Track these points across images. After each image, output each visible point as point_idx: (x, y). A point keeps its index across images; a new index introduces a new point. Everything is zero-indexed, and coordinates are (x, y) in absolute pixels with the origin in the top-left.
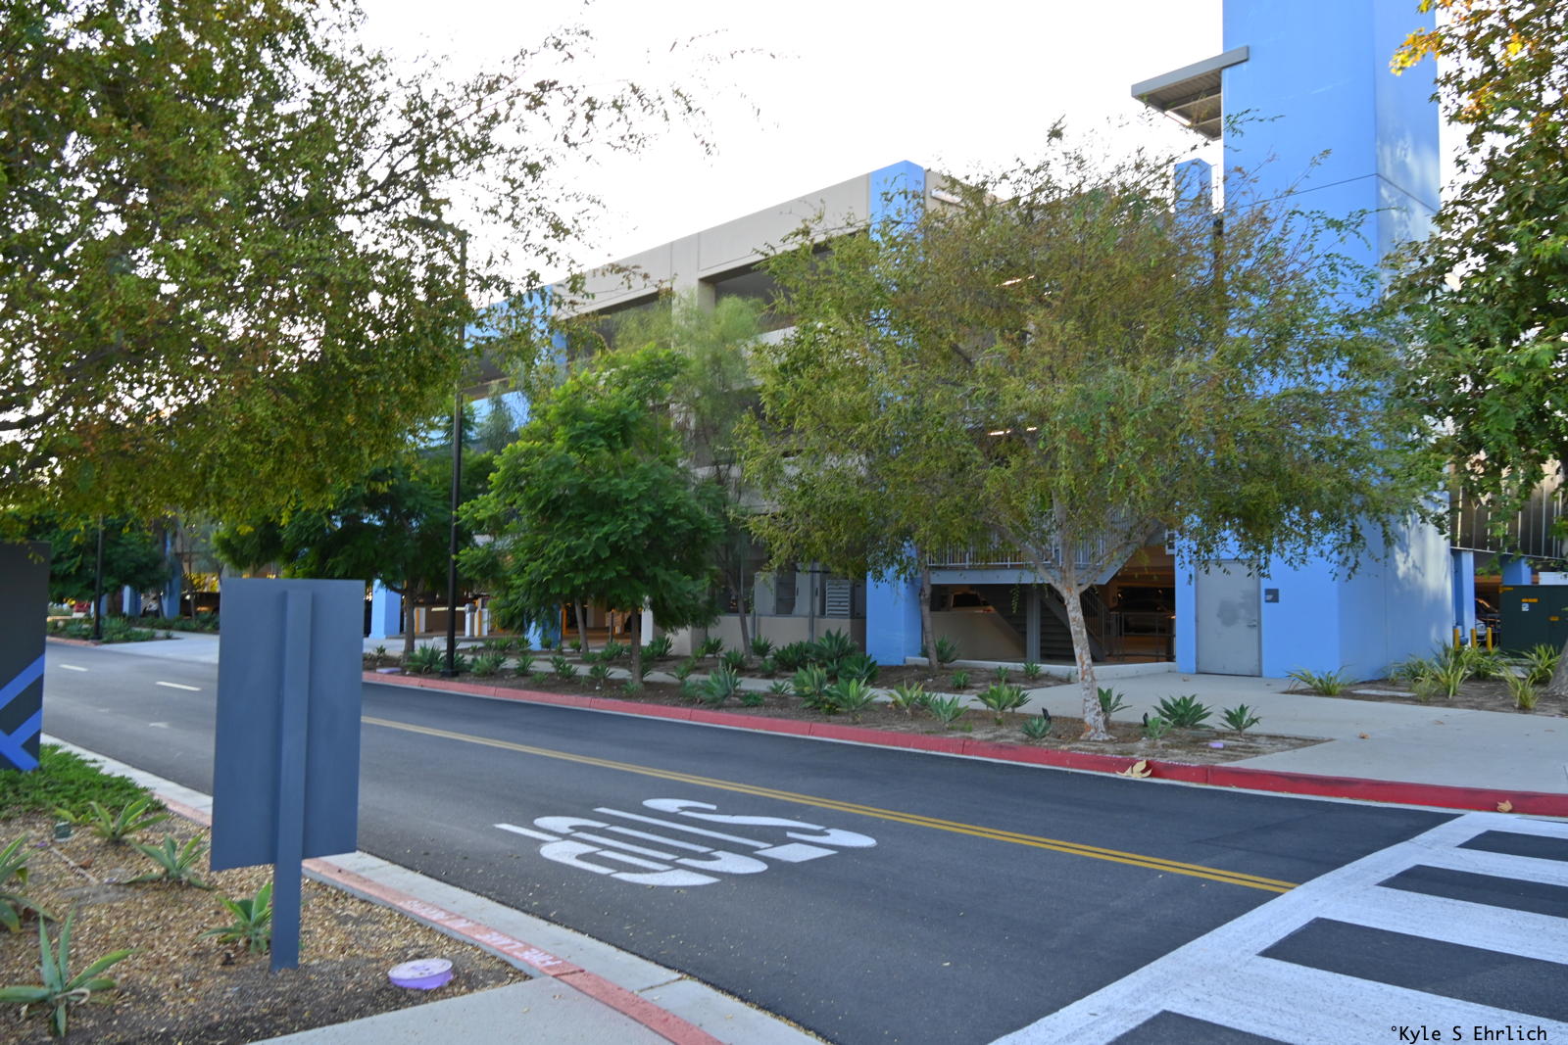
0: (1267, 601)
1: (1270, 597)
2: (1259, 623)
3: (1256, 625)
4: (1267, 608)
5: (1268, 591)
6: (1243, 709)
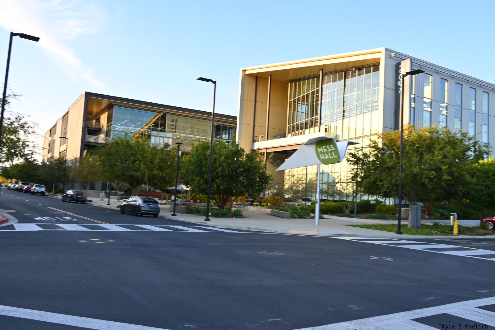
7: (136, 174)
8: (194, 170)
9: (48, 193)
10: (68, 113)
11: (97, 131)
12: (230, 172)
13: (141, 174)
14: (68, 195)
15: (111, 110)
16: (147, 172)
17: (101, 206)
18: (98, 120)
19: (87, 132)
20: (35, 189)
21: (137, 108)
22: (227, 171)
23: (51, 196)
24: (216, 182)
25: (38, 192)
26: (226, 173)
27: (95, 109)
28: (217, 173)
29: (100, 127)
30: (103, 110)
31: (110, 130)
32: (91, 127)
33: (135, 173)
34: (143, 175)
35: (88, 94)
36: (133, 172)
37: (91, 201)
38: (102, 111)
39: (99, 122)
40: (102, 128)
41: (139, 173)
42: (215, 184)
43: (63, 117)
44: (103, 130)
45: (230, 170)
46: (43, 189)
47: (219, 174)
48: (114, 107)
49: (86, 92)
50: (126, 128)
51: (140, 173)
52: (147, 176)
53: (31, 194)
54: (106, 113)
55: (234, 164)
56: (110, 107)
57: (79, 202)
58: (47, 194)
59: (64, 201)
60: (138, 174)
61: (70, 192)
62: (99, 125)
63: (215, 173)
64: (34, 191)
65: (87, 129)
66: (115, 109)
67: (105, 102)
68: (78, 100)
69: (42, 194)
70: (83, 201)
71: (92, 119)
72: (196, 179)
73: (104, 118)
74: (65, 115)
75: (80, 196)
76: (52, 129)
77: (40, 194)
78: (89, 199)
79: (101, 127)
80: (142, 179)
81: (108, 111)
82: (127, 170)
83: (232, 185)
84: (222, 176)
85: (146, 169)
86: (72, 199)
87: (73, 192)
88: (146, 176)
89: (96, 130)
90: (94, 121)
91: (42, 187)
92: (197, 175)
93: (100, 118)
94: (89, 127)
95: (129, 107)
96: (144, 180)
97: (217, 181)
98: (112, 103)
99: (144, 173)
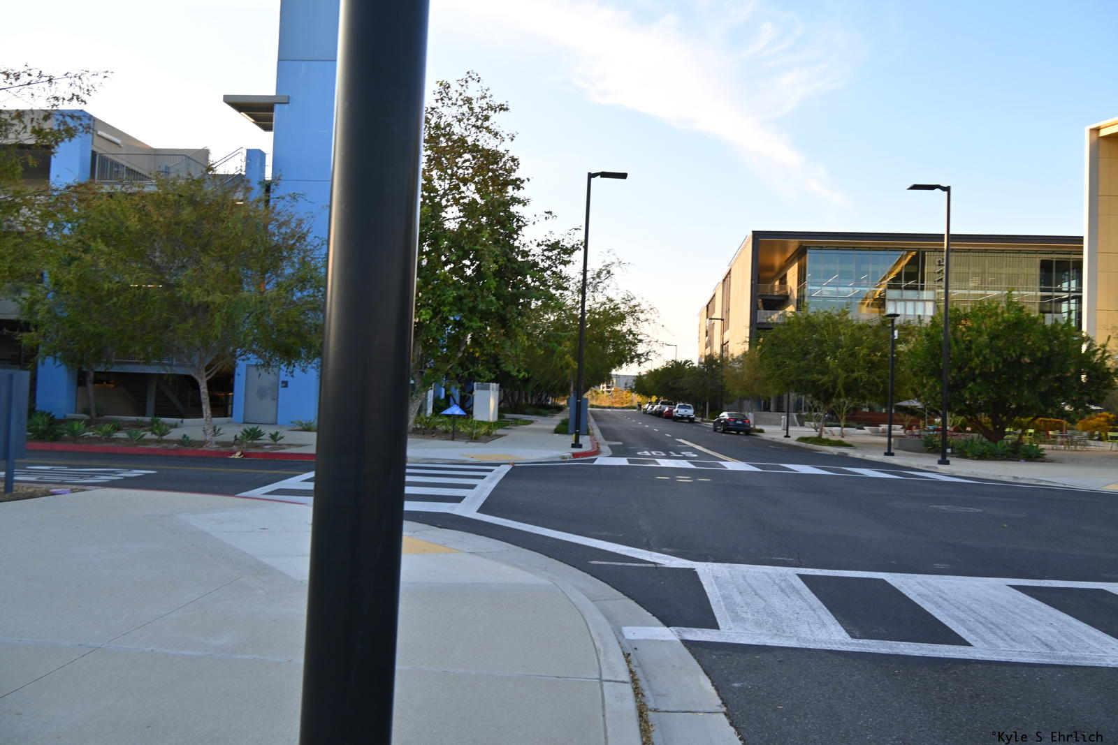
0: (282, 387)
1: (283, 385)
2: (278, 398)
3: (276, 399)
4: (281, 390)
5: (283, 382)
6: (277, 433)
7: (820, 380)
8: (924, 365)
9: (701, 419)
10: (729, 273)
11: (782, 301)
12: (1000, 366)
13: (832, 378)
14: (721, 420)
15: (803, 258)
16: (843, 375)
17: (774, 439)
18: (783, 280)
19: (760, 305)
20: (677, 412)
21: (854, 249)
22: (993, 364)
23: (704, 424)
24: (969, 388)
25: (682, 417)
26: (991, 370)
27: (778, 260)
28: (972, 370)
29: (787, 292)
30: (792, 258)
31: (804, 296)
32: (769, 294)
33: (820, 377)
34: (835, 381)
35: (757, 235)
36: (815, 375)
37: (761, 431)
38: (788, 263)
39: (785, 283)
40: (791, 293)
41: (827, 376)
42: (967, 392)
43: (724, 280)
44: (791, 297)
45: (1001, 361)
46: (691, 412)
47: (977, 372)
48: (808, 251)
49: (753, 232)
50: (834, 289)
51: (829, 377)
52: (842, 382)
53: (674, 420)
54: (796, 265)
55: (1009, 350)
56: (801, 253)
57: (741, 433)
58: (698, 420)
59: (715, 430)
60: (826, 379)
61: (725, 415)
62: (785, 289)
63: (967, 369)
64: (677, 414)
65: (762, 300)
66: (810, 256)
67: (793, 244)
68: (742, 248)
69: (691, 420)
70: (746, 430)
71: (772, 280)
72: (927, 382)
73: (792, 274)
74: (726, 277)
75: (740, 422)
76: (709, 303)
77: (687, 421)
78: (758, 427)
79: (789, 292)
80: (834, 388)
81: (798, 261)
82: (806, 372)
83: (1009, 393)
84: (982, 375)
85: (840, 370)
86: (727, 427)
87: (729, 415)
88: (840, 382)
89: (781, 298)
90: (777, 283)
91: (689, 408)
92: (931, 375)
93: (786, 275)
94: (767, 295)
95: (838, 248)
96: (838, 390)
97: (970, 385)
98: (804, 245)
99: (837, 377)
